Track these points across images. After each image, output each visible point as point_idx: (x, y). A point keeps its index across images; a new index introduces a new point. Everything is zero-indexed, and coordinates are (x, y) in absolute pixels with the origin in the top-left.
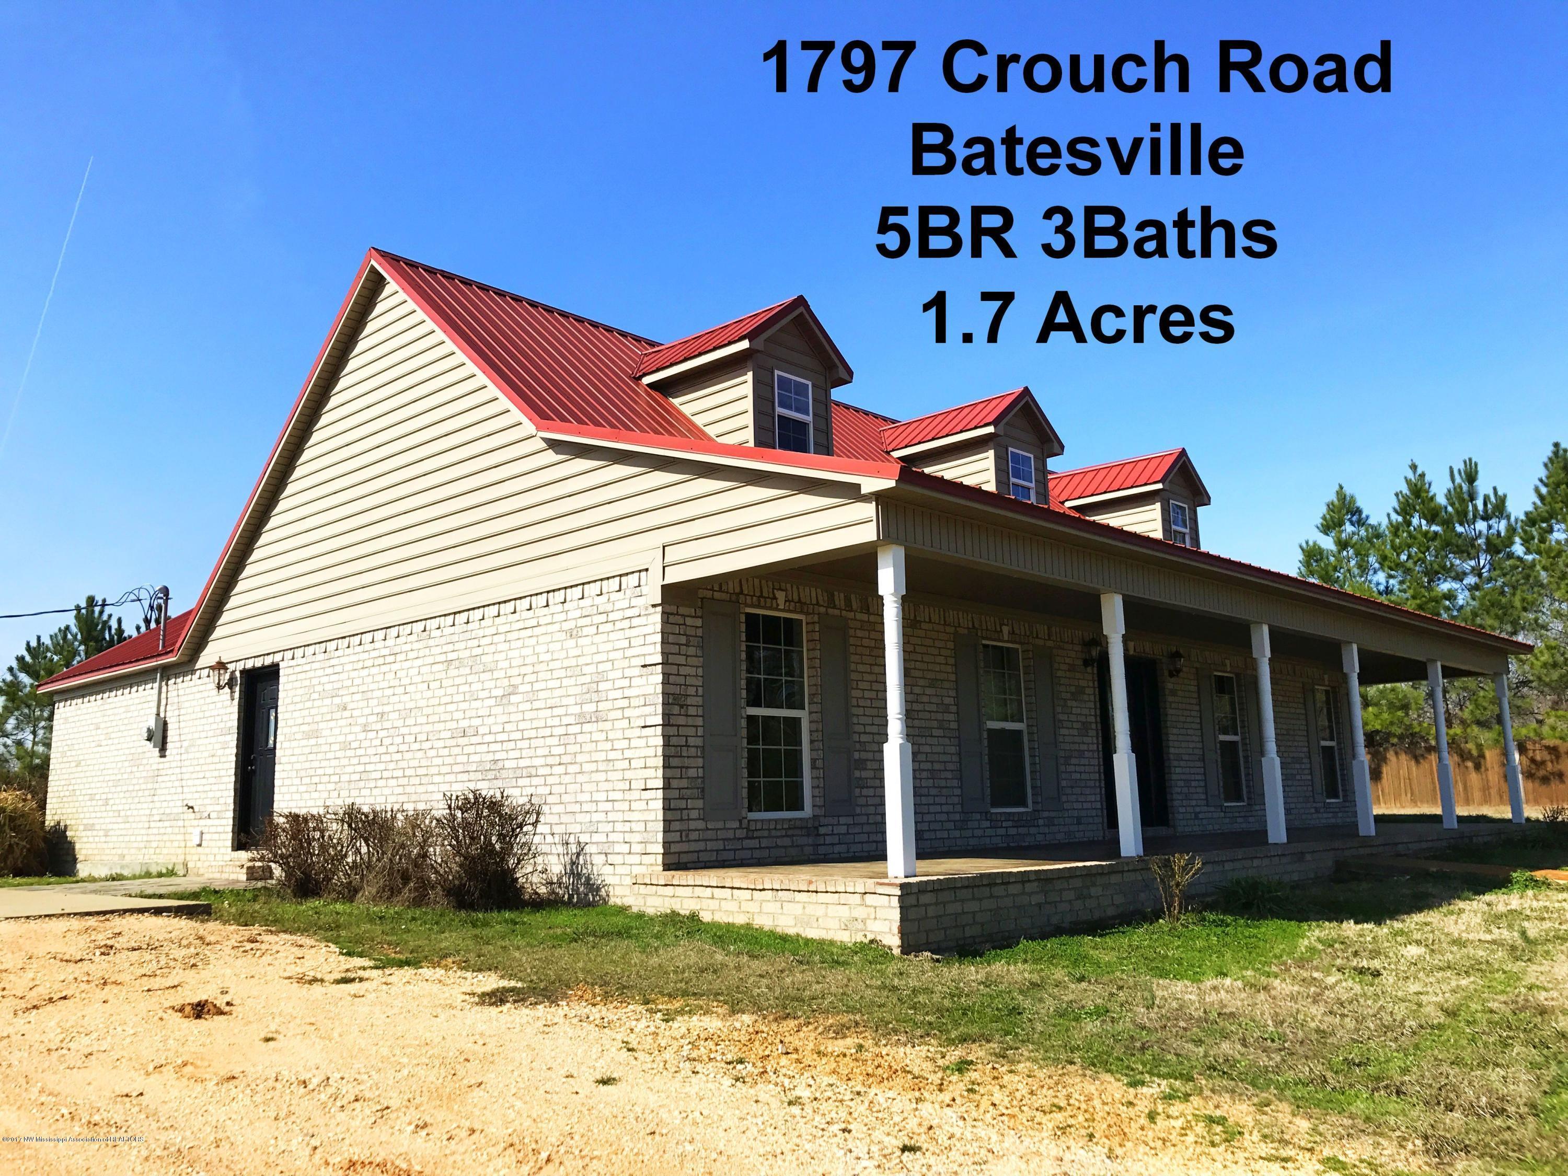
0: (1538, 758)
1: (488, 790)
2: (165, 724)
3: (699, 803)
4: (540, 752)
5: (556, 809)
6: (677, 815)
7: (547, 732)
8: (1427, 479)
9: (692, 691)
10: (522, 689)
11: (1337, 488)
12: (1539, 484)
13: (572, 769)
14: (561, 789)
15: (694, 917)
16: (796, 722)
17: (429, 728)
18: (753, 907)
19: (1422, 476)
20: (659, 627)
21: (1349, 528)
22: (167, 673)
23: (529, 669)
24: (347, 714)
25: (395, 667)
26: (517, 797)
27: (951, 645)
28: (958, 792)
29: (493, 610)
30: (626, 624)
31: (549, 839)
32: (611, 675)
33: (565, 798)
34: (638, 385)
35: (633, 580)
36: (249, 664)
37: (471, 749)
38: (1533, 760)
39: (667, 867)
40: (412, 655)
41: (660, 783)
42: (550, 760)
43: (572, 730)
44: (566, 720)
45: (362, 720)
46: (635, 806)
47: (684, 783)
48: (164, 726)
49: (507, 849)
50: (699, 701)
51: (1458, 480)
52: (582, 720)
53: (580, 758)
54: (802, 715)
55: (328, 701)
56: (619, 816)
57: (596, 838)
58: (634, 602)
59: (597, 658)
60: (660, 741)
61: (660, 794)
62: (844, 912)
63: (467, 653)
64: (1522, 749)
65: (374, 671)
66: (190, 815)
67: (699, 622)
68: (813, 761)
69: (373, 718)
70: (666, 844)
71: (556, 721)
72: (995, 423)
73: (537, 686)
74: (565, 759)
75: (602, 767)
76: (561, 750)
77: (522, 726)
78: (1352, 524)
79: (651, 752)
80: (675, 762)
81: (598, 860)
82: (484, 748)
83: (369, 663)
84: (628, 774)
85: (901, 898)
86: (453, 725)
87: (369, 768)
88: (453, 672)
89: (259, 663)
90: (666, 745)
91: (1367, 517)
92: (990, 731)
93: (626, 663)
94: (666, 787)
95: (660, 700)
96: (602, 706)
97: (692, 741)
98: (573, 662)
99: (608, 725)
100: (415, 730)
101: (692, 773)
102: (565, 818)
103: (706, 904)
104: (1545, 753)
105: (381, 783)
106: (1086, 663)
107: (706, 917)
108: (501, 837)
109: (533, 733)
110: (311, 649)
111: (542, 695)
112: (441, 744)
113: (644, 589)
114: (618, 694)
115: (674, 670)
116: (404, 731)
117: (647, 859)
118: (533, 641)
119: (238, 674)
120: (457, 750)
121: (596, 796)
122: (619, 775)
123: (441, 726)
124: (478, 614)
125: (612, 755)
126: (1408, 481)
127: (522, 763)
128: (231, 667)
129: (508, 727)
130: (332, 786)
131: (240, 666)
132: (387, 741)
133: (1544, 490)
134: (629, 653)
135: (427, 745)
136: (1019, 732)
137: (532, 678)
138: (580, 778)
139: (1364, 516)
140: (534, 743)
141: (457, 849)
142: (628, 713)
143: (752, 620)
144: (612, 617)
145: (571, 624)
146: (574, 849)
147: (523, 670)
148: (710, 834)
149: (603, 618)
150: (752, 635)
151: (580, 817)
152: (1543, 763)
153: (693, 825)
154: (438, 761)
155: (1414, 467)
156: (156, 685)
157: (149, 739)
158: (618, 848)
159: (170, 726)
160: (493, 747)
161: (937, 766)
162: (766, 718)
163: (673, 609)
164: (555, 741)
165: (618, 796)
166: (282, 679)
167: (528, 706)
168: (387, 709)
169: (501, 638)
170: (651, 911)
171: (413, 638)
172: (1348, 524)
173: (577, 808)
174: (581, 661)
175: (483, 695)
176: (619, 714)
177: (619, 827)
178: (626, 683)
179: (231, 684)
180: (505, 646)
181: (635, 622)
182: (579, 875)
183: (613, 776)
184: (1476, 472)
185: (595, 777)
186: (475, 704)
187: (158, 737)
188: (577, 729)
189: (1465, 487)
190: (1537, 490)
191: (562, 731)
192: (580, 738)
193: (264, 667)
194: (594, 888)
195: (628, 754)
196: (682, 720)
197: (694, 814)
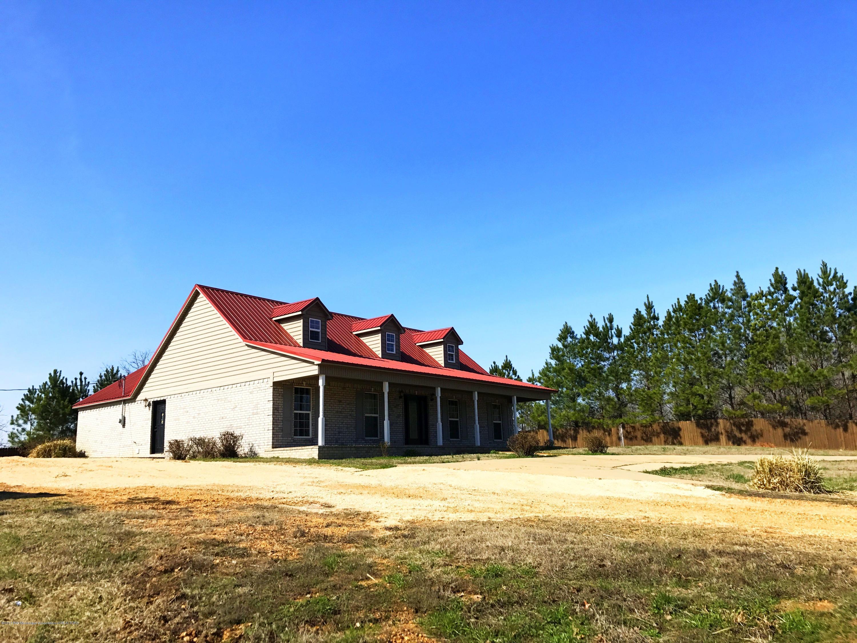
0: (629, 431)
1: (231, 431)
2: (125, 418)
3: (281, 433)
4: (243, 422)
5: (247, 436)
6: (276, 436)
7: (244, 417)
8: (596, 321)
9: (280, 407)
10: (238, 406)
11: (564, 323)
12: (631, 325)
13: (251, 426)
14: (248, 431)
15: (278, 458)
16: (309, 414)
17: (213, 417)
18: (290, 454)
19: (594, 319)
20: (272, 392)
21: (569, 339)
22: (125, 402)
23: (240, 401)
24: (188, 413)
25: (203, 401)
26: (237, 433)
27: (355, 394)
28: (355, 433)
29: (231, 386)
30: (264, 391)
31: (245, 443)
32: (261, 403)
33: (249, 433)
34: (271, 321)
35: (266, 380)
36: (155, 400)
37: (224, 422)
38: (627, 432)
39: (273, 448)
40: (208, 398)
41: (272, 428)
42: (245, 424)
43: (251, 416)
44: (249, 414)
45: (193, 415)
46: (266, 434)
47: (277, 429)
48: (124, 418)
49: (235, 444)
50: (282, 409)
51: (607, 322)
52: (253, 414)
53: (253, 423)
54: (310, 413)
55: (182, 410)
56: (262, 437)
57: (256, 442)
58: (267, 385)
59: (257, 399)
60: (272, 419)
61: (272, 431)
62: (308, 453)
63: (223, 397)
64: (624, 427)
65: (197, 401)
66: (135, 444)
67: (282, 390)
68: (312, 424)
69: (196, 415)
70: (273, 442)
71: (247, 415)
72: (380, 326)
73: (242, 406)
74: (249, 424)
75: (258, 425)
76: (248, 421)
77: (238, 416)
78: (571, 338)
79: (269, 421)
80: (275, 423)
81: (257, 447)
82: (228, 422)
83: (195, 400)
84: (264, 427)
85: (319, 448)
86: (219, 416)
87: (195, 428)
88: (220, 402)
89: (159, 399)
90: (273, 420)
91: (576, 335)
92: (366, 417)
93: (264, 400)
94: (273, 429)
95: (272, 409)
96: (258, 411)
97: (280, 419)
98: (251, 400)
99: (259, 415)
100: (209, 417)
101: (280, 426)
102: (249, 438)
103: (280, 454)
104: (631, 429)
105: (198, 432)
106: (400, 397)
107: (281, 457)
108: (234, 442)
109: (241, 418)
110: (177, 395)
111: (243, 408)
112: (215, 421)
113: (269, 383)
114: (262, 408)
115: (275, 402)
116: (205, 418)
117: (268, 446)
118: (241, 395)
119: (151, 402)
120: (220, 423)
121: (257, 432)
122: (262, 427)
123: (216, 416)
124: (227, 387)
125: (260, 422)
126: (589, 322)
127: (238, 425)
128: (149, 400)
129: (234, 416)
130: (183, 434)
131: (152, 400)
132: (200, 421)
133: (632, 327)
134: (265, 398)
135: (212, 421)
136: (377, 417)
137: (241, 404)
138: (253, 428)
139: (575, 334)
140: (241, 420)
141: (223, 445)
142: (264, 412)
143: (296, 389)
144: (261, 389)
145: (251, 391)
146: (251, 445)
147: (239, 402)
148: (284, 441)
149: (259, 389)
150: (296, 392)
151: (252, 438)
152: (630, 432)
153: (280, 438)
154: (215, 425)
155: (591, 316)
156: (122, 405)
157: (120, 422)
158: (262, 444)
159: (126, 418)
160: (230, 421)
161: (349, 426)
162: (300, 413)
163: (275, 387)
164: (246, 419)
165: (262, 432)
166: (167, 404)
167: (239, 411)
168: (200, 412)
169: (233, 393)
170: (268, 457)
171: (208, 393)
172: (569, 337)
173: (251, 435)
174: (254, 399)
175: (228, 408)
176: (262, 412)
177: (262, 439)
178: (264, 405)
179: (149, 405)
180: (234, 396)
181: (267, 390)
182: (252, 452)
183: (261, 427)
184: (613, 319)
185: (256, 428)
186: (225, 410)
187: (123, 421)
188: (252, 416)
189: (608, 324)
190: (630, 327)
191: (248, 417)
192: (253, 418)
193: (160, 400)
194: (255, 454)
195: (264, 422)
196: (277, 414)
197: (280, 436)
